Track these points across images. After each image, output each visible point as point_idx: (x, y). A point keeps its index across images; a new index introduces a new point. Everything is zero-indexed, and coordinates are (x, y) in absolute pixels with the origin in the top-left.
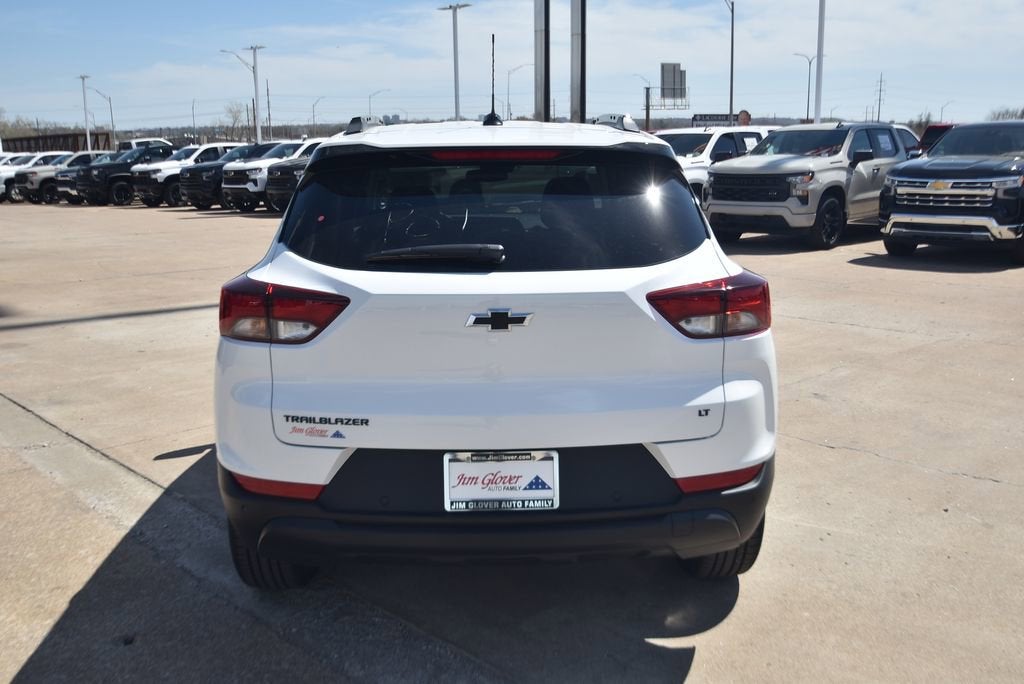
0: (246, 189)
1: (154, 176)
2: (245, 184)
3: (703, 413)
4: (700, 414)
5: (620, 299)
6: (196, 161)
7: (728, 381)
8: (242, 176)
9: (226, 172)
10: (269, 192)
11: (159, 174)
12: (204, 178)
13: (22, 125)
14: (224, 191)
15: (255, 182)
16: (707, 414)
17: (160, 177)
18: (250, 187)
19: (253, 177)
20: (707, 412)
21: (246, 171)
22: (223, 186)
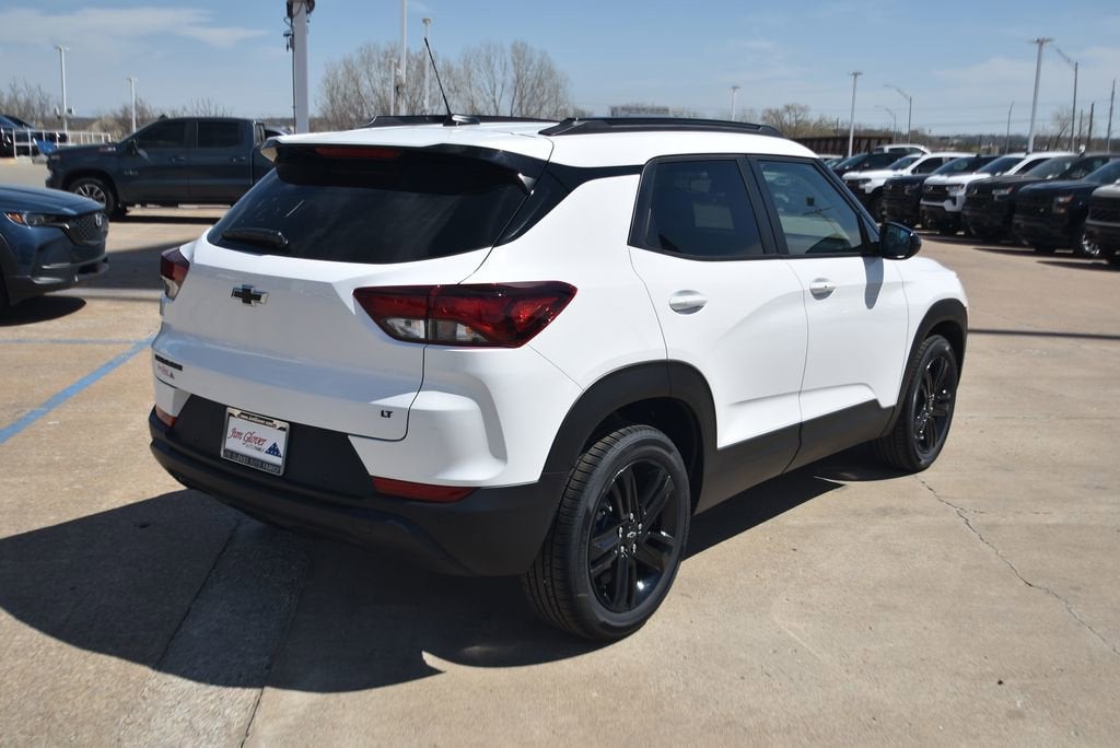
0: (943, 208)
1: (862, 186)
2: (943, 201)
3: (386, 414)
4: (382, 415)
5: (325, 290)
6: (913, 171)
7: (426, 390)
8: (941, 191)
9: (927, 186)
10: (967, 213)
11: (868, 185)
12: (906, 192)
13: (825, 125)
14: (924, 208)
15: (954, 200)
16: (389, 416)
17: (869, 187)
18: (948, 205)
19: (952, 194)
20: (389, 413)
21: (946, 186)
22: (922, 202)
